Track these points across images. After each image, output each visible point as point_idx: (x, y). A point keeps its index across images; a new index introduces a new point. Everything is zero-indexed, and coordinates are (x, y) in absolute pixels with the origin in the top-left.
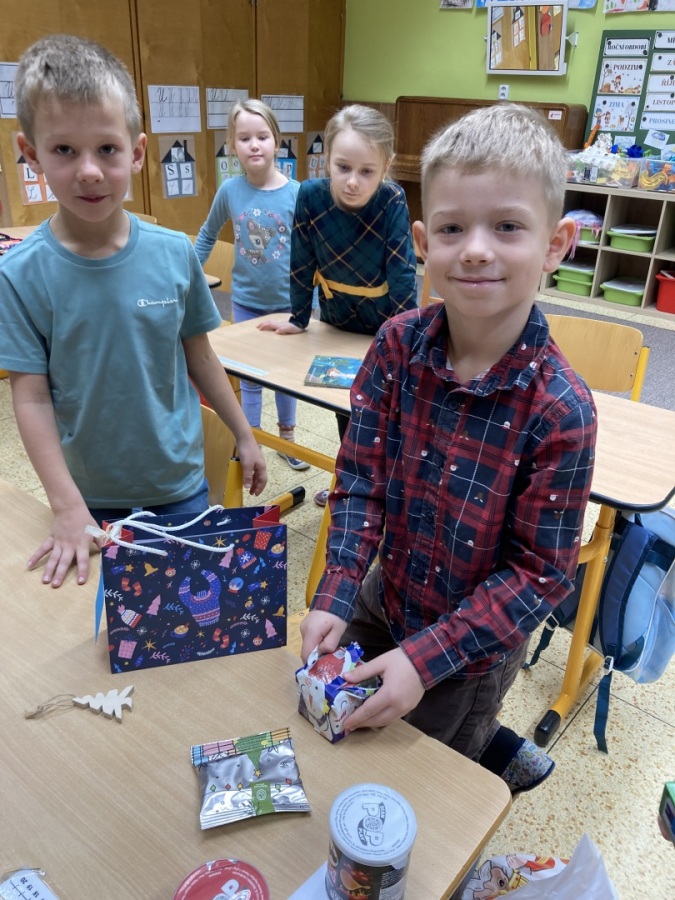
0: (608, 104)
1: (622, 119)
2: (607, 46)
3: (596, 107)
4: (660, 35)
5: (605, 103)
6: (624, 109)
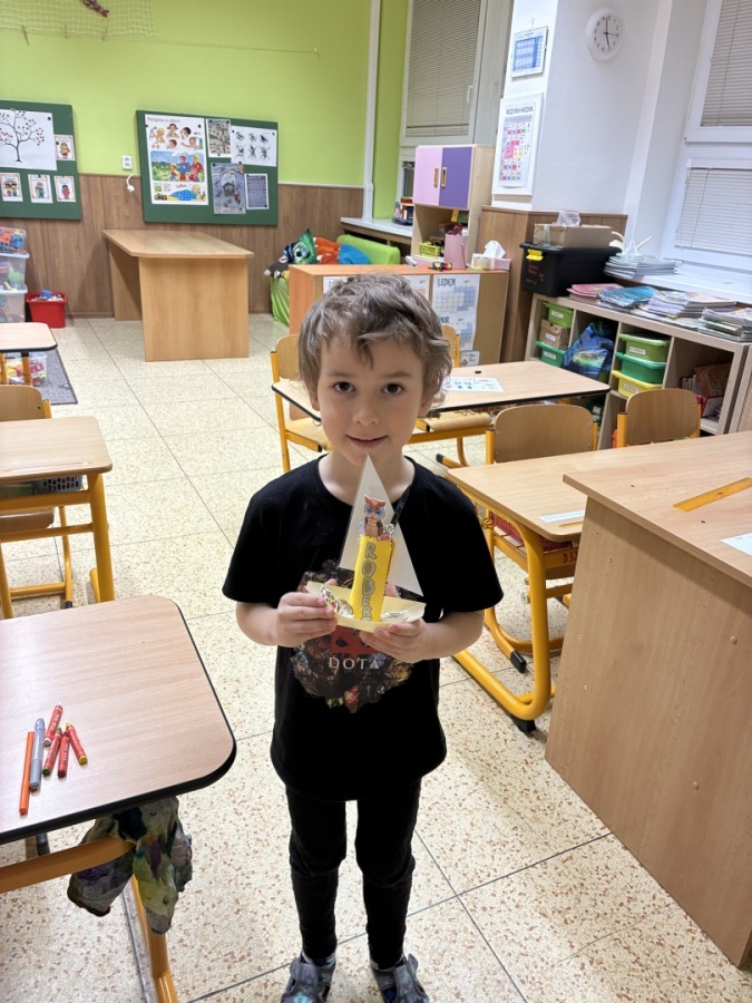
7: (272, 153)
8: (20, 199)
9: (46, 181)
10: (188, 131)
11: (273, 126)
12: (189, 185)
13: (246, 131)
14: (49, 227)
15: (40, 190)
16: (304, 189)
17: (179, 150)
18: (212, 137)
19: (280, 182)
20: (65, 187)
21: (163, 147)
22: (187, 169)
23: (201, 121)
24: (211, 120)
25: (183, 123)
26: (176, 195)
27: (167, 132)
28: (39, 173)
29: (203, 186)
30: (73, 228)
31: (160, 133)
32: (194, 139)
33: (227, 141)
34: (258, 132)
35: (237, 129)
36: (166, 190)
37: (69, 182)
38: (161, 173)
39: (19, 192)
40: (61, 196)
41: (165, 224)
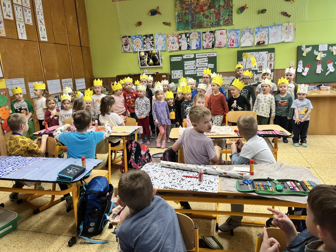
0: (175, 72)
1: (179, 75)
2: (171, 59)
3: (172, 73)
4: (184, 56)
5: (174, 72)
6: (179, 73)
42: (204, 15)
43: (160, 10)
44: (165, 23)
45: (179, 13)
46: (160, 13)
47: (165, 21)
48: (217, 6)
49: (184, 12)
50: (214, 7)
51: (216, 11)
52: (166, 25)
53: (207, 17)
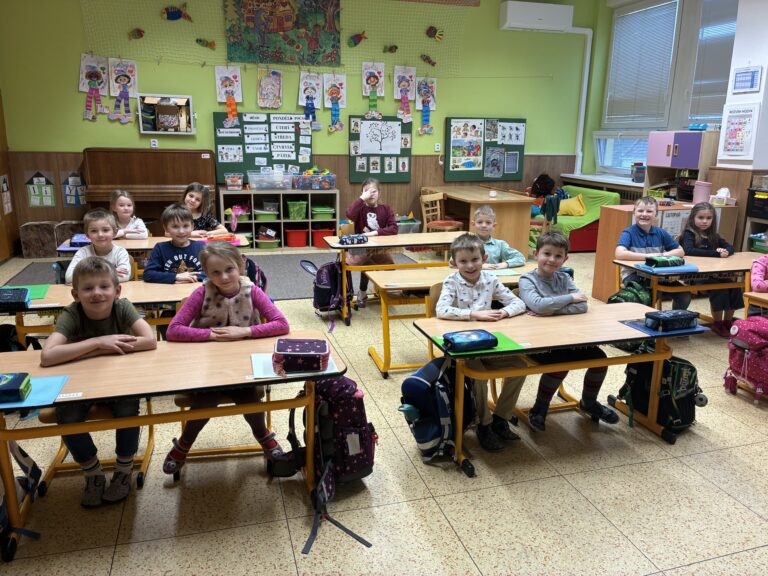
0: (225, 149)
1: (235, 156)
3: (219, 151)
4: (245, 115)
5: (223, 148)
7: (522, 137)
8: (379, 171)
9: (393, 161)
10: (474, 127)
11: (523, 121)
12: (472, 159)
13: (507, 125)
14: (392, 187)
15: (390, 165)
16: (539, 157)
17: (469, 138)
18: (488, 130)
19: (526, 153)
20: (404, 163)
21: (459, 137)
22: (472, 149)
23: (482, 121)
24: (487, 120)
25: (471, 122)
26: (463, 165)
27: (462, 128)
28: (391, 156)
29: (480, 159)
30: (405, 188)
31: (459, 129)
32: (477, 131)
33: (496, 132)
34: (514, 125)
35: (502, 124)
36: (459, 162)
37: (406, 160)
38: (457, 153)
39: (379, 168)
40: (401, 169)
41: (455, 182)
42: (285, 38)
43: (189, 11)
44: (200, 41)
45: (233, 26)
46: (188, 18)
47: (202, 38)
48: (311, 25)
49: (244, 24)
50: (305, 26)
51: (310, 34)
52: (203, 45)
53: (292, 43)
